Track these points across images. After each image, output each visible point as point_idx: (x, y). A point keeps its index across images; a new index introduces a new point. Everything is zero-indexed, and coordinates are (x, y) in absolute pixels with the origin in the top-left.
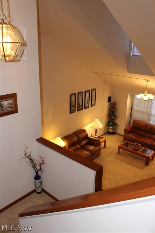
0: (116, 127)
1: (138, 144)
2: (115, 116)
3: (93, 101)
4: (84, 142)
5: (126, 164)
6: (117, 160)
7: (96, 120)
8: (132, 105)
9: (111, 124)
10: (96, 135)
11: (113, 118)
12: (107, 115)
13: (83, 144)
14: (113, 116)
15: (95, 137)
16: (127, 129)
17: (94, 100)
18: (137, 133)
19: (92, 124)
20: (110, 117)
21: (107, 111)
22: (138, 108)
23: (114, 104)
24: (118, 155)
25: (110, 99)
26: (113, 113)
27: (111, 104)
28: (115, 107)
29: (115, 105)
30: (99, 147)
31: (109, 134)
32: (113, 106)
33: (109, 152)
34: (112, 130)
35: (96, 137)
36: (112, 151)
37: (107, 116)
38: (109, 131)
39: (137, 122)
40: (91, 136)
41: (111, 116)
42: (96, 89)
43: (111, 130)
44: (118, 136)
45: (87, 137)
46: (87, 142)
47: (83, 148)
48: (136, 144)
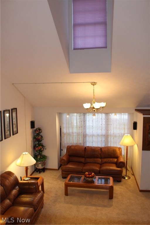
0: (45, 160)
1: (91, 173)
2: (43, 146)
3: (14, 126)
4: (14, 192)
5: (85, 207)
6: (71, 205)
7: (24, 153)
8: (60, 128)
9: (39, 157)
10: (27, 177)
11: (41, 148)
12: (31, 146)
13: (14, 196)
14: (39, 146)
15: (26, 179)
16: (63, 159)
17: (16, 125)
18: (76, 162)
19: (19, 161)
20: (37, 149)
21: (31, 141)
22: (69, 130)
23: (39, 129)
24: (66, 197)
25: (33, 124)
26: (39, 142)
27: (35, 131)
28: (41, 134)
29: (41, 131)
30: (40, 193)
31: (37, 172)
32: (38, 132)
33: (52, 197)
34: (42, 166)
35: (28, 179)
36: (56, 194)
37: (32, 148)
38: (38, 168)
39: (73, 148)
40: (21, 180)
41: (37, 147)
42: (16, 109)
43: (40, 165)
44: (51, 171)
45: (16, 182)
46: (19, 191)
47: (16, 202)
48: (89, 175)
